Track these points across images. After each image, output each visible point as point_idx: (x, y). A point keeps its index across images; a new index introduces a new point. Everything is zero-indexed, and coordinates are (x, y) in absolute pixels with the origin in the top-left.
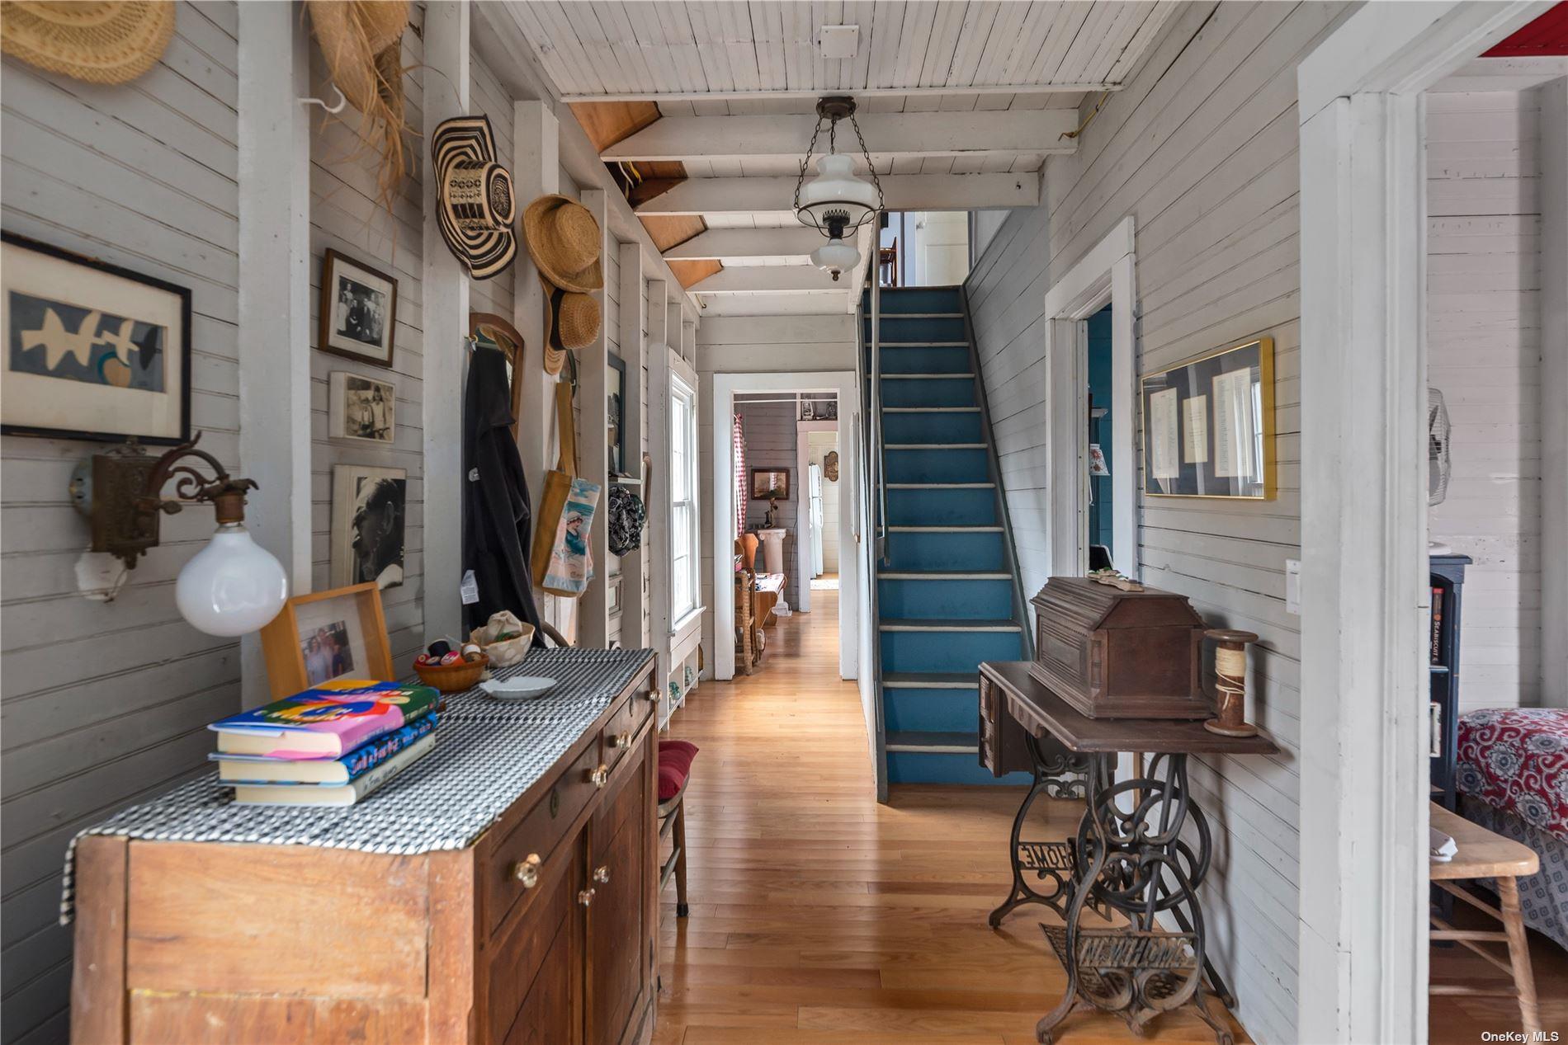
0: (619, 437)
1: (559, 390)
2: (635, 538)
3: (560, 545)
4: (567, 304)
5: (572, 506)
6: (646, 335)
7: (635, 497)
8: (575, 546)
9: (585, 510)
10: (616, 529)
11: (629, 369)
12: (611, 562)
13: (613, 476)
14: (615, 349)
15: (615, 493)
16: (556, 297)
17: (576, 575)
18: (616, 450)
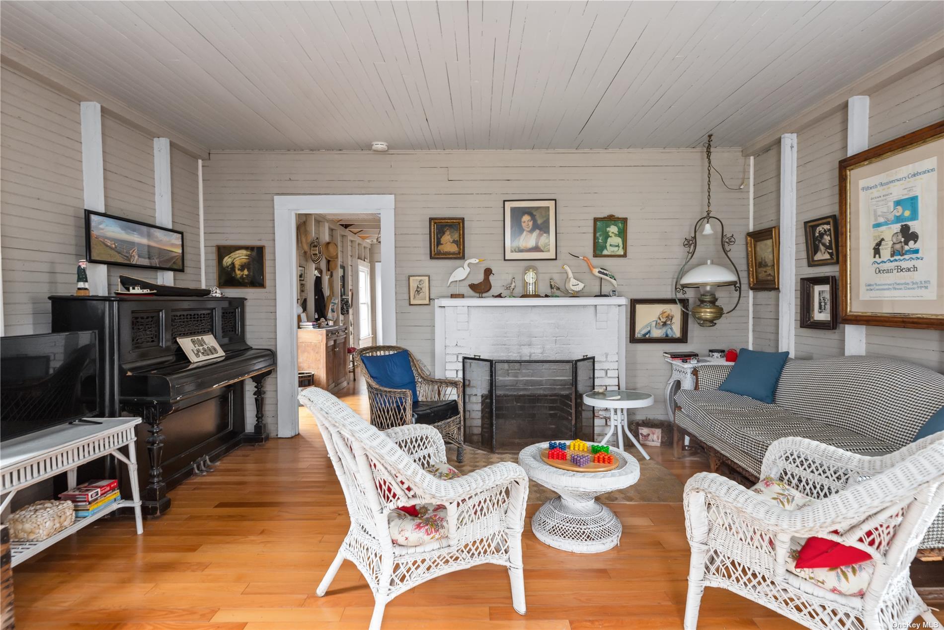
0: (343, 286)
1: (329, 279)
2: (348, 311)
3: (330, 310)
4: (330, 263)
5: (332, 303)
6: (351, 256)
7: (347, 302)
8: (333, 311)
9: (335, 304)
10: (342, 309)
11: (346, 269)
12: (341, 317)
13: (341, 296)
14: (342, 264)
15: (342, 300)
16: (328, 262)
17: (333, 317)
18: (342, 289)
